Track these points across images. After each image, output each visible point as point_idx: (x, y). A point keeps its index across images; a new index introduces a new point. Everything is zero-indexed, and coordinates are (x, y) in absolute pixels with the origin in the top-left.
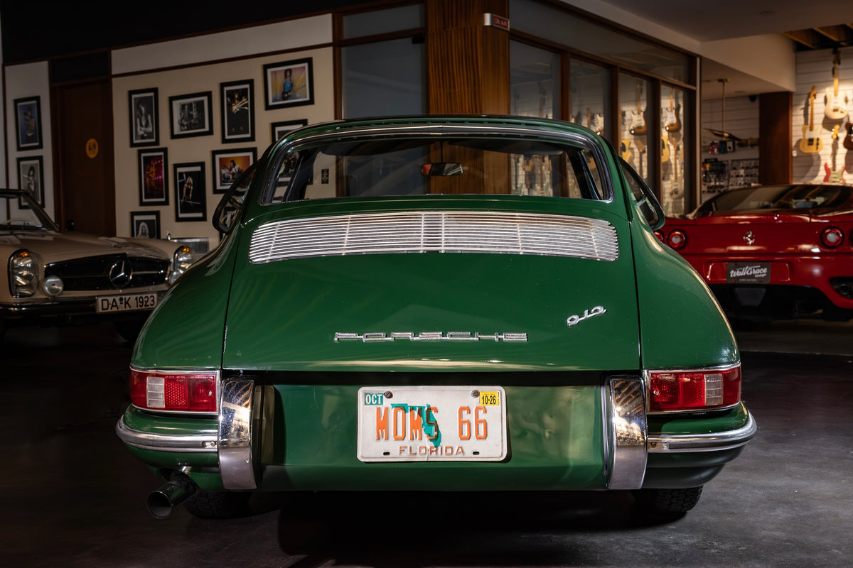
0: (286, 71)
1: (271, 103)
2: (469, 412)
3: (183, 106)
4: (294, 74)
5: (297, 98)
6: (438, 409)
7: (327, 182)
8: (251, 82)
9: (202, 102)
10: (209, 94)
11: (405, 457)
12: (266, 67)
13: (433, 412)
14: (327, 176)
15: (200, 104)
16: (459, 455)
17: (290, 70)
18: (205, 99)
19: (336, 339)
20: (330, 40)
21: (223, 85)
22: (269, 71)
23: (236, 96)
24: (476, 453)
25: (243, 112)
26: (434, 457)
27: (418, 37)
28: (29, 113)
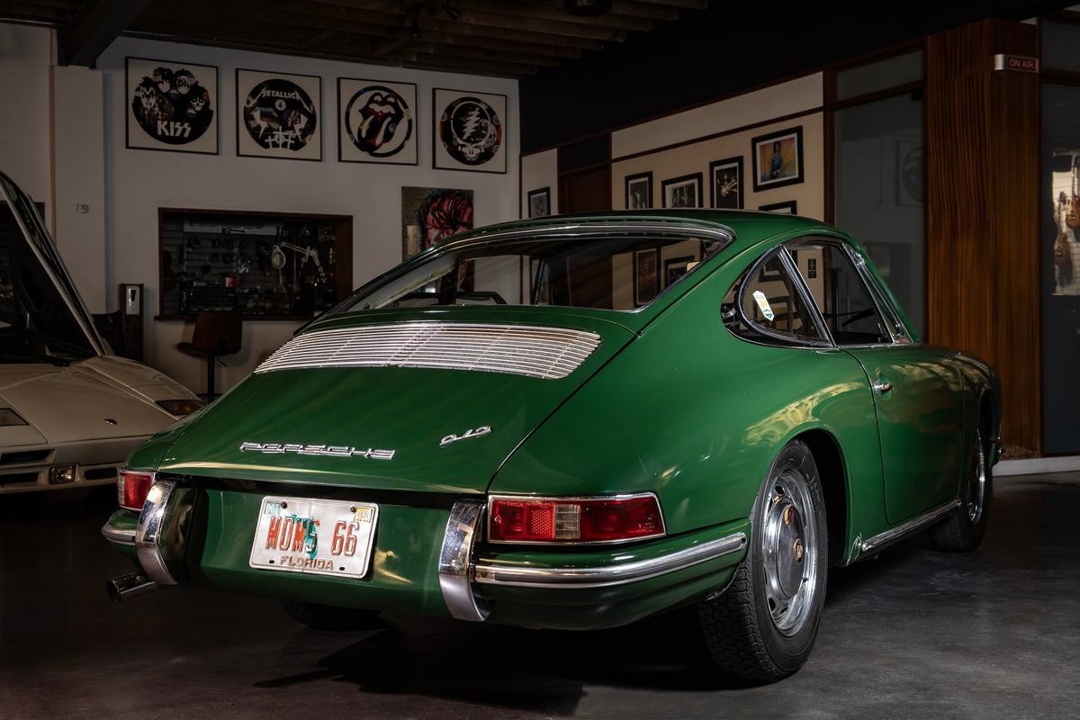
0: (775, 143)
1: (759, 183)
2: (344, 528)
3: (675, 191)
4: (784, 146)
5: (785, 176)
6: (321, 523)
7: (815, 276)
8: (740, 159)
9: (693, 185)
10: (699, 176)
11: (285, 567)
12: (755, 141)
13: (315, 525)
14: (815, 268)
15: (691, 187)
16: (328, 570)
17: (779, 142)
18: (695, 181)
19: (242, 448)
20: (820, 103)
21: (713, 165)
22: (758, 145)
23: (726, 177)
24: (342, 569)
25: (731, 194)
26: (309, 569)
27: (917, 91)
28: (540, 206)
